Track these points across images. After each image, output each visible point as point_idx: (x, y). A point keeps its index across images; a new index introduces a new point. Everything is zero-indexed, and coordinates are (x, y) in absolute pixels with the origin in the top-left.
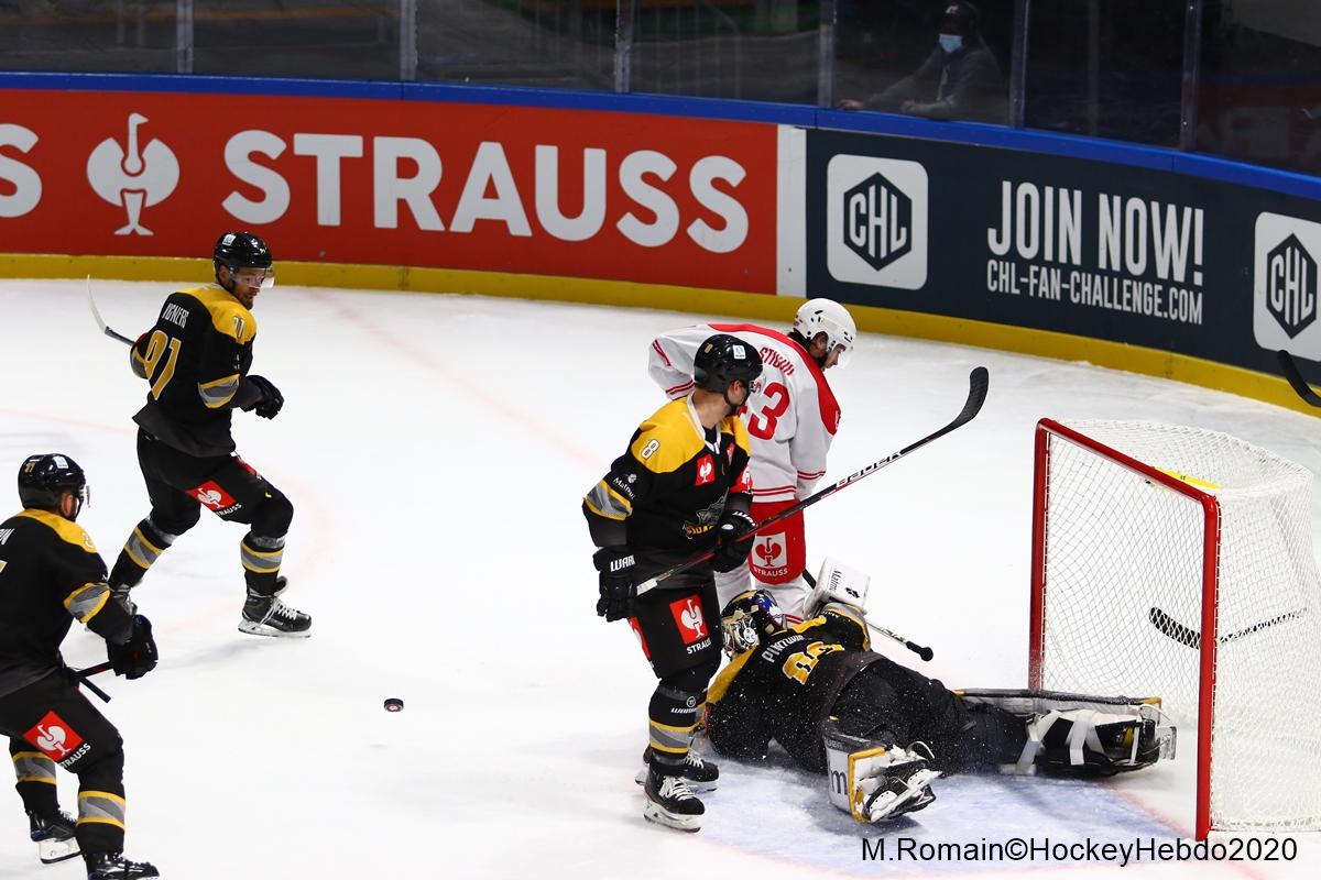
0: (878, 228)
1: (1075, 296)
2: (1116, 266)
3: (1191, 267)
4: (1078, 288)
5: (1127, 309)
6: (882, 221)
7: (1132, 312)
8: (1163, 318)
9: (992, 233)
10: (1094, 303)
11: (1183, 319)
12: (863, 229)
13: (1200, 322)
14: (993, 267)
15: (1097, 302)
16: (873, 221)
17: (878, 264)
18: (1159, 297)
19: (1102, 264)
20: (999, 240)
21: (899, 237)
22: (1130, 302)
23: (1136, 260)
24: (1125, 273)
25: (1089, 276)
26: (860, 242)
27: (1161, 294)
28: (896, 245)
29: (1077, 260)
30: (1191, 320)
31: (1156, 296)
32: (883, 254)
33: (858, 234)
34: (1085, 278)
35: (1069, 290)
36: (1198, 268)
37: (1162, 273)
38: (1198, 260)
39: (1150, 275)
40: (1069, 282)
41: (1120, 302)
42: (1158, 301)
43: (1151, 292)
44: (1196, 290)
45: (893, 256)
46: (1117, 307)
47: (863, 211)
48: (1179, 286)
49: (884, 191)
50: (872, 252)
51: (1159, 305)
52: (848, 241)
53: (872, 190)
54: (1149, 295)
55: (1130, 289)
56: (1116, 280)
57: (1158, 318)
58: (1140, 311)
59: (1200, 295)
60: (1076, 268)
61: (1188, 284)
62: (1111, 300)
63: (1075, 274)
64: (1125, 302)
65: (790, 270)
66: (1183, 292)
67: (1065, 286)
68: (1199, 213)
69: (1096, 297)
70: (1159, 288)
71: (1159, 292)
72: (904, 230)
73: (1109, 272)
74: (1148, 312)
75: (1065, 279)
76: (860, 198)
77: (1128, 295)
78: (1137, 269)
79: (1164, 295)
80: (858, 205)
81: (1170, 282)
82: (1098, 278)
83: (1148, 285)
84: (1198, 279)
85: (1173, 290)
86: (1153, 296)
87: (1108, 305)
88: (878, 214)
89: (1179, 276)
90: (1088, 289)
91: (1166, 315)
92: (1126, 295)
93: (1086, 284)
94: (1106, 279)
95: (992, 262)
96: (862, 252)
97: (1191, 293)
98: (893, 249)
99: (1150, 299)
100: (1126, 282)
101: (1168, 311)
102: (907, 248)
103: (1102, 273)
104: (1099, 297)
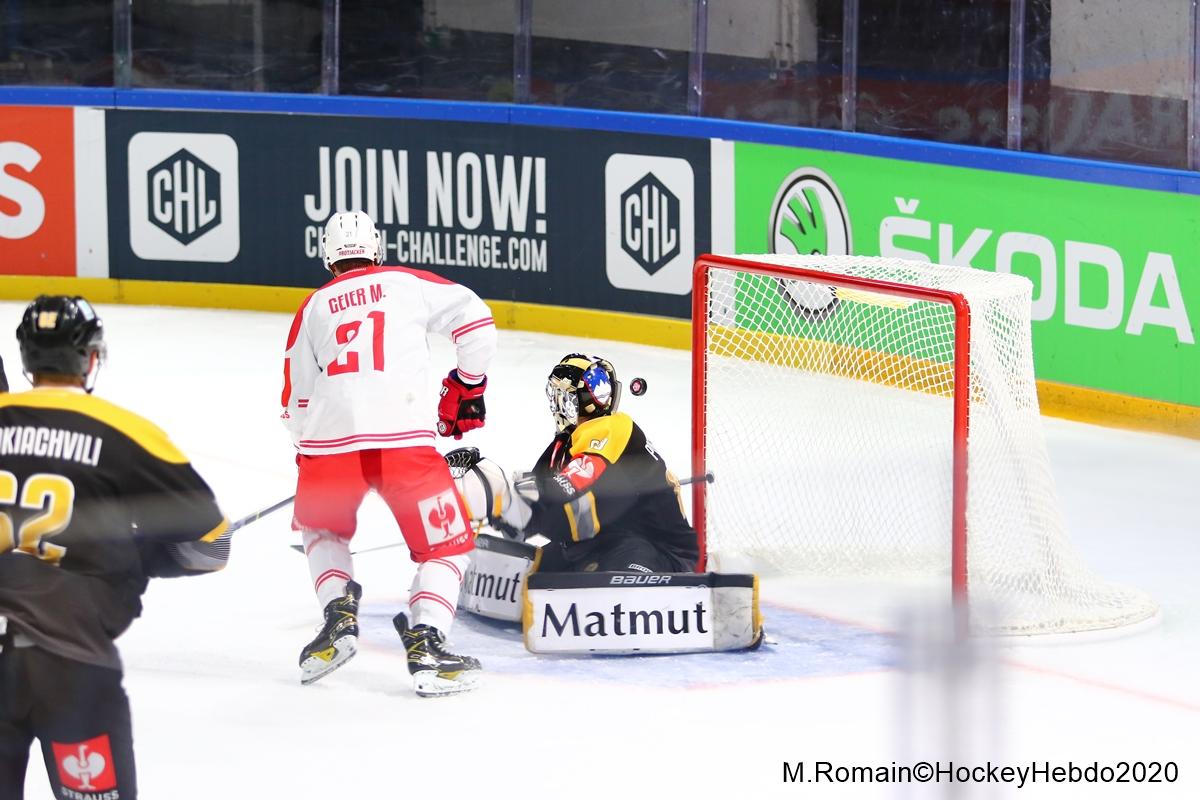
0: (185, 204)
1: (403, 255)
2: (448, 222)
3: (532, 216)
4: (406, 247)
5: (461, 263)
6: (189, 197)
7: (466, 267)
8: (502, 269)
9: (309, 200)
10: (424, 261)
11: (525, 268)
12: (168, 205)
13: (545, 270)
14: (311, 233)
15: (428, 259)
16: (179, 196)
17: (185, 238)
18: (498, 248)
19: (432, 221)
20: (318, 206)
21: (207, 210)
22: (464, 256)
23: (470, 214)
24: (458, 228)
25: (418, 234)
26: (165, 218)
27: (498, 246)
28: (204, 219)
29: (404, 219)
30: (534, 269)
31: (494, 246)
32: (191, 228)
33: (163, 210)
34: (413, 237)
35: (395, 251)
36: (541, 217)
37: (500, 224)
38: (541, 208)
39: (486, 227)
40: (395, 242)
41: (453, 256)
42: (496, 252)
43: (488, 245)
44: (539, 238)
45: (201, 231)
46: (450, 262)
47: (168, 187)
48: (519, 236)
49: (190, 166)
50: (179, 228)
51: (497, 256)
52: (152, 218)
53: (177, 166)
54: (485, 248)
55: (464, 244)
56: (448, 237)
57: (496, 269)
58: (476, 264)
59: (544, 243)
60: (404, 227)
61: (530, 232)
62: (443, 256)
63: (402, 234)
64: (458, 256)
65: (91, 251)
66: (525, 241)
67: (392, 246)
68: (541, 163)
69: (426, 255)
70: (496, 239)
71: (497, 243)
72: (212, 204)
73: (440, 228)
74: (485, 265)
75: (392, 239)
76: (164, 174)
77: (463, 250)
78: (473, 223)
79: (502, 246)
80: (162, 182)
81: (509, 232)
82: (428, 236)
83: (484, 238)
84: (541, 227)
85: (513, 240)
86: (490, 248)
87: (440, 262)
88: (184, 189)
89: (520, 226)
90: (417, 247)
91: (505, 266)
92: (460, 250)
93: (415, 243)
94: (437, 236)
95: (310, 229)
96: (168, 228)
97: (534, 242)
98: (202, 223)
99: (487, 251)
100: (460, 237)
101: (507, 261)
102: (216, 221)
103: (432, 230)
104: (430, 255)
